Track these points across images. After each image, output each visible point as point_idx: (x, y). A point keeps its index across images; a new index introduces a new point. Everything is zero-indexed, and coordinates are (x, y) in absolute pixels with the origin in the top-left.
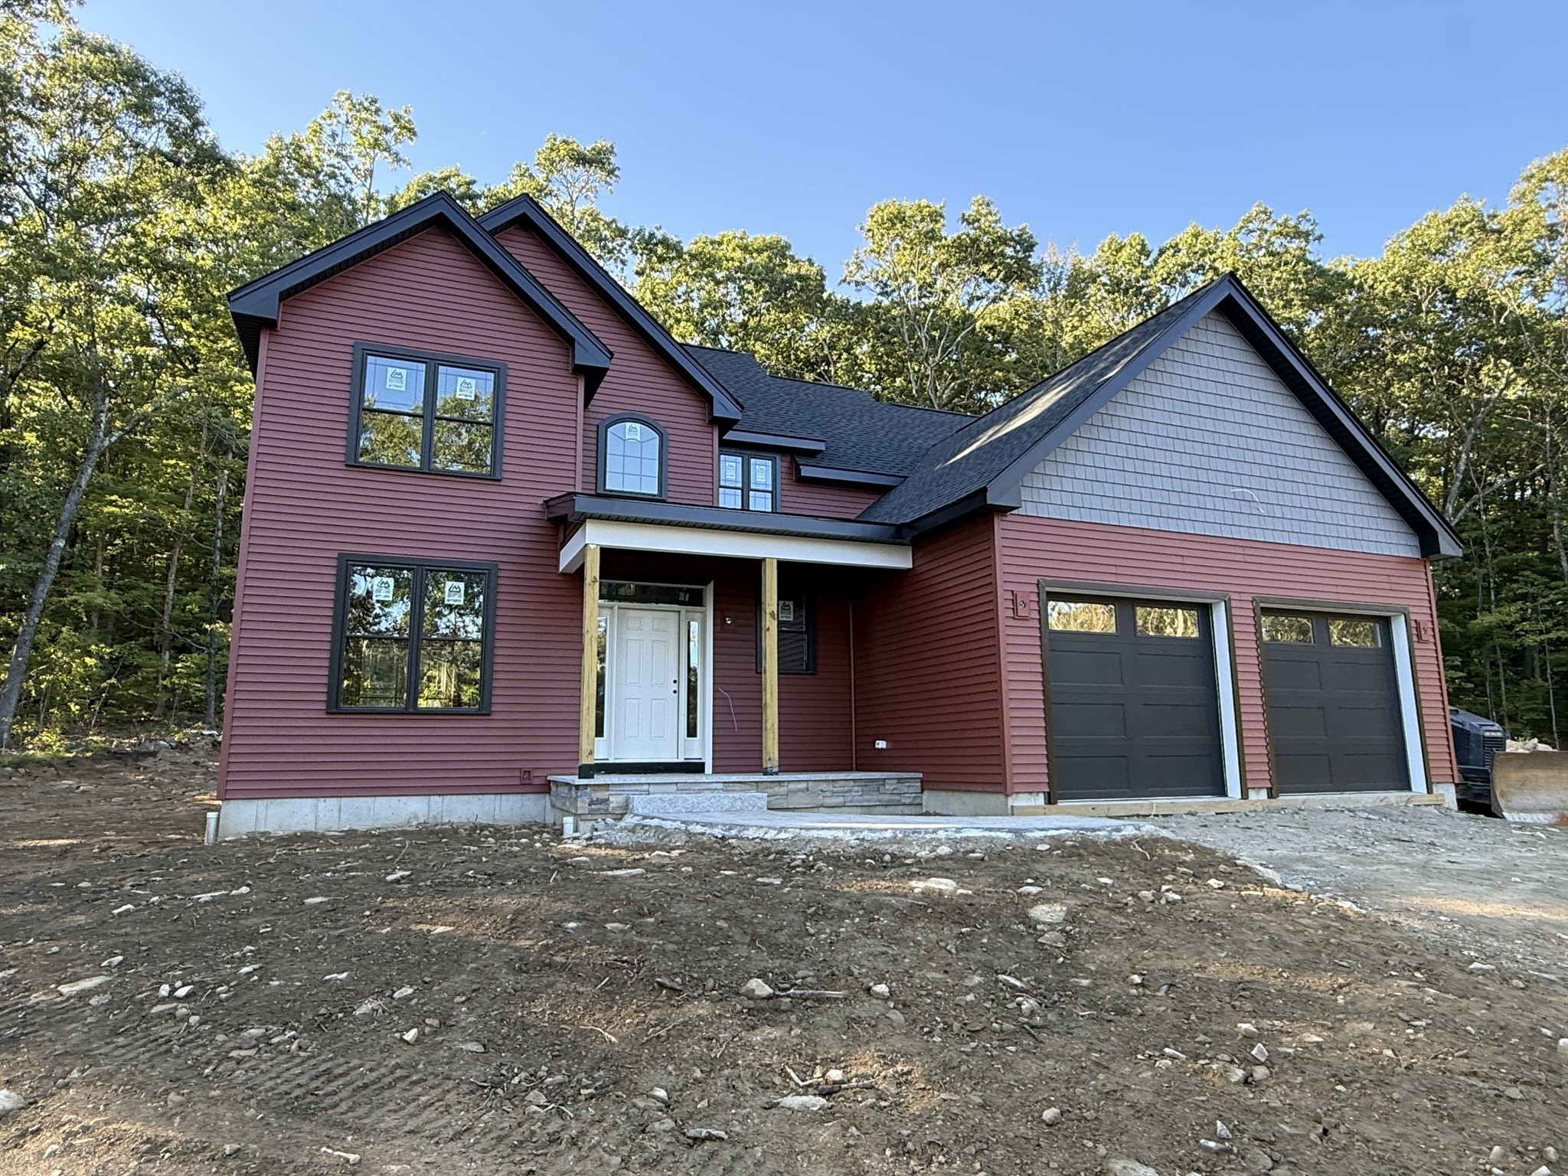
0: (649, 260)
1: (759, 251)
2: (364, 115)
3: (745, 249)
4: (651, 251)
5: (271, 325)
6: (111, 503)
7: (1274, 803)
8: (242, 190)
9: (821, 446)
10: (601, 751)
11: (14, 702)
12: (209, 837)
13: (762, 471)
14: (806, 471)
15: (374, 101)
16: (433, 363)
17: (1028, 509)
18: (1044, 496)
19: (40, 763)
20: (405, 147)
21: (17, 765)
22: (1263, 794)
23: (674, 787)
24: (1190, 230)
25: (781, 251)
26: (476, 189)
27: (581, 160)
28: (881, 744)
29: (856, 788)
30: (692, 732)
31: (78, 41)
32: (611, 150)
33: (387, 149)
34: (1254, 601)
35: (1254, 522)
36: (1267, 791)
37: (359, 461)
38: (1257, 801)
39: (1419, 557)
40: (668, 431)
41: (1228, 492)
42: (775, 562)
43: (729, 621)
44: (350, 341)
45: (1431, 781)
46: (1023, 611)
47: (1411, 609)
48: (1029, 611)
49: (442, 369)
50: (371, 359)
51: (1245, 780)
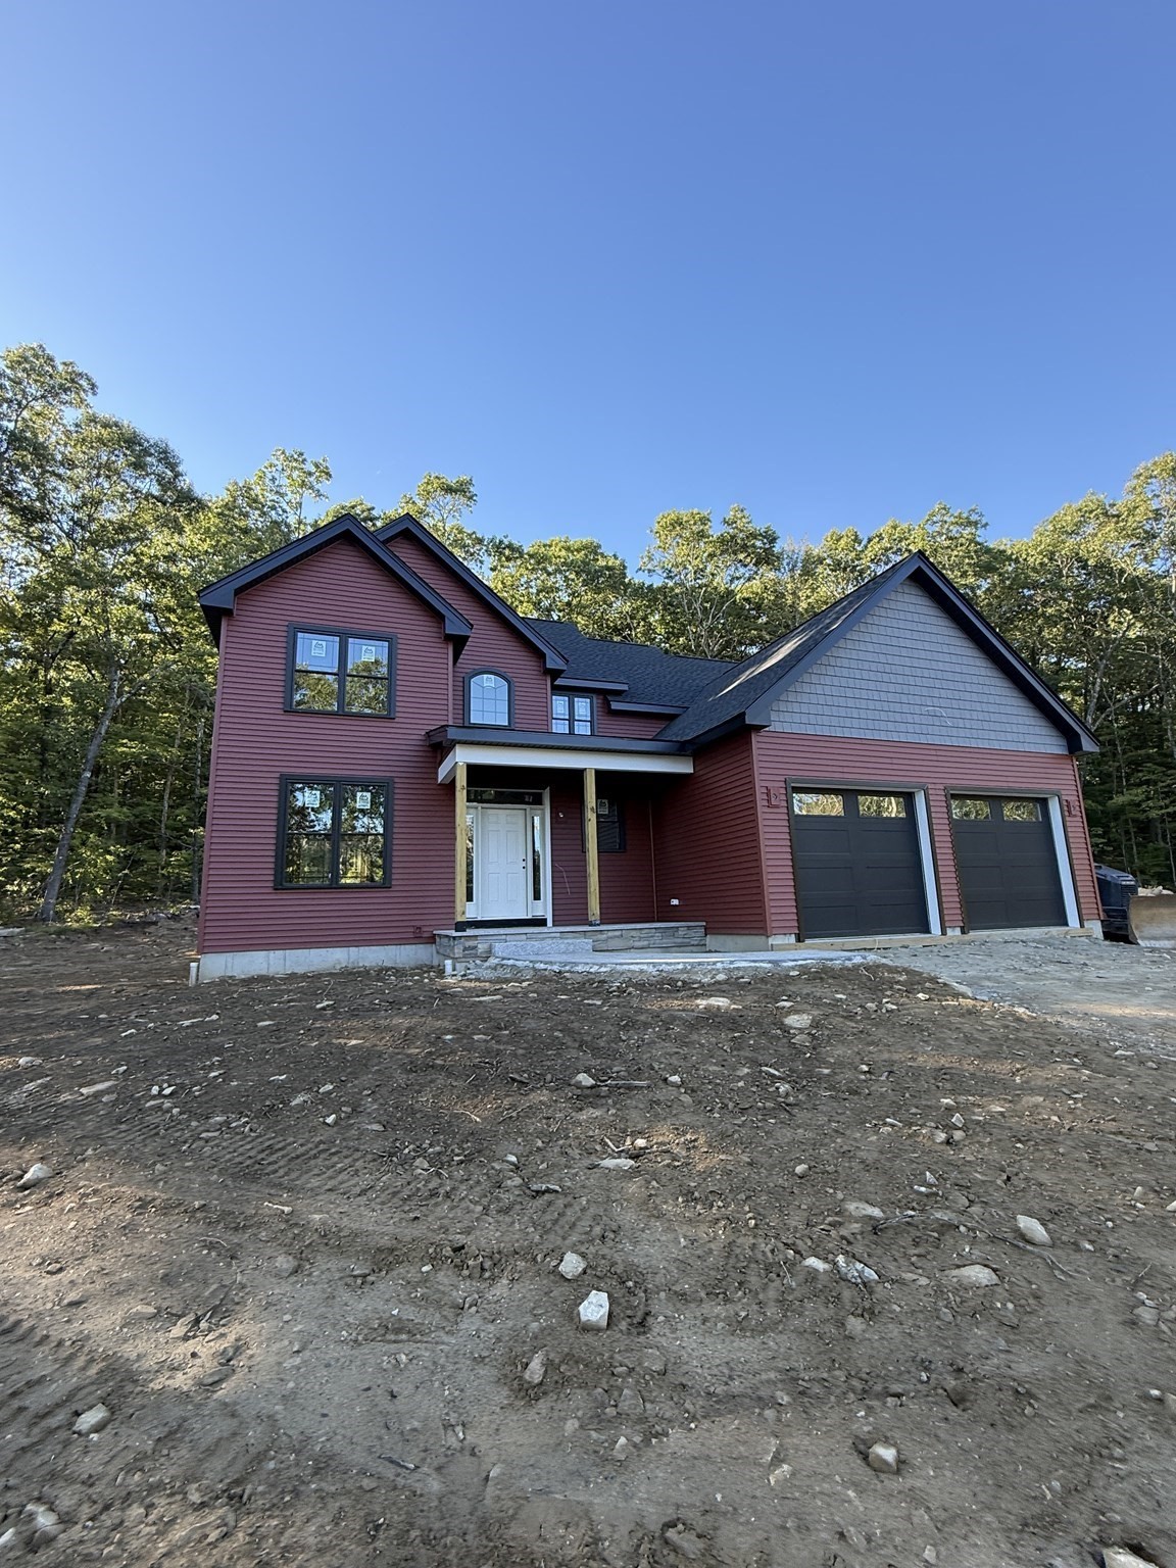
0: (499, 560)
1: (578, 551)
2: (294, 464)
3: (568, 549)
4: (501, 553)
5: (228, 613)
6: (123, 745)
7: (966, 937)
8: (208, 520)
9: (625, 687)
10: (472, 912)
11: (57, 888)
12: (192, 981)
13: (583, 707)
14: (615, 706)
15: (301, 454)
16: (344, 636)
17: (775, 727)
18: (787, 717)
19: (75, 931)
20: (324, 486)
21: (59, 933)
22: (958, 931)
23: (524, 937)
24: (890, 523)
25: (593, 550)
26: (375, 513)
27: (449, 490)
28: (675, 902)
29: (657, 934)
30: (537, 896)
31: (93, 420)
32: (470, 483)
33: (311, 488)
34: (945, 789)
35: (943, 731)
36: (960, 928)
37: (293, 708)
38: (951, 936)
39: (1068, 753)
40: (515, 680)
41: (923, 710)
42: (593, 771)
43: (561, 815)
44: (284, 623)
45: (1083, 918)
46: (775, 801)
47: (1062, 792)
48: (780, 801)
49: (351, 640)
50: (300, 635)
51: (943, 921)
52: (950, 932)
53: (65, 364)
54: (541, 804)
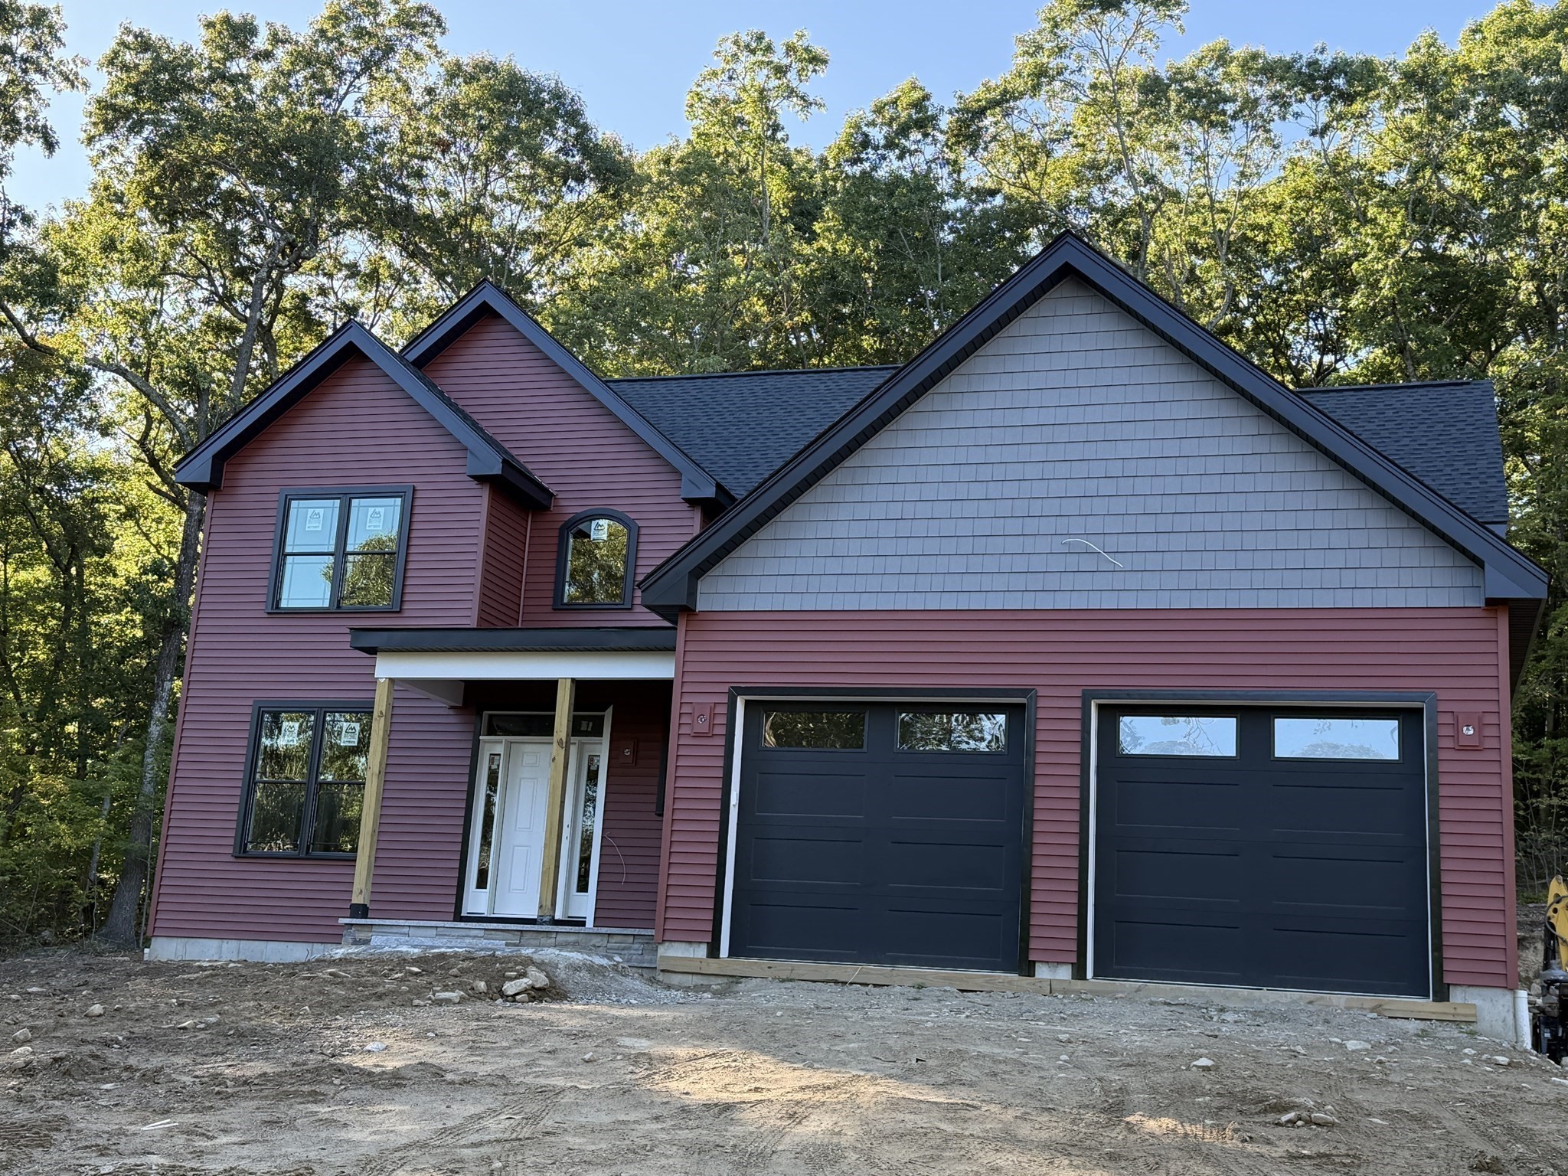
2: (753, 59)
7: (1085, 987)
16: (346, 498)
20: (813, 84)
22: (1065, 972)
29: (636, 946)
30: (582, 886)
33: (791, 92)
34: (1086, 697)
35: (1102, 581)
36: (1070, 967)
37: (278, 607)
38: (1046, 980)
39: (1483, 605)
40: (640, 523)
41: (1057, 544)
42: (569, 683)
43: (627, 753)
44: (277, 489)
45: (1446, 981)
46: (702, 726)
47: (1442, 695)
48: (712, 726)
49: (355, 502)
50: (294, 503)
51: (1026, 950)
52: (1043, 972)
54: (600, 734)
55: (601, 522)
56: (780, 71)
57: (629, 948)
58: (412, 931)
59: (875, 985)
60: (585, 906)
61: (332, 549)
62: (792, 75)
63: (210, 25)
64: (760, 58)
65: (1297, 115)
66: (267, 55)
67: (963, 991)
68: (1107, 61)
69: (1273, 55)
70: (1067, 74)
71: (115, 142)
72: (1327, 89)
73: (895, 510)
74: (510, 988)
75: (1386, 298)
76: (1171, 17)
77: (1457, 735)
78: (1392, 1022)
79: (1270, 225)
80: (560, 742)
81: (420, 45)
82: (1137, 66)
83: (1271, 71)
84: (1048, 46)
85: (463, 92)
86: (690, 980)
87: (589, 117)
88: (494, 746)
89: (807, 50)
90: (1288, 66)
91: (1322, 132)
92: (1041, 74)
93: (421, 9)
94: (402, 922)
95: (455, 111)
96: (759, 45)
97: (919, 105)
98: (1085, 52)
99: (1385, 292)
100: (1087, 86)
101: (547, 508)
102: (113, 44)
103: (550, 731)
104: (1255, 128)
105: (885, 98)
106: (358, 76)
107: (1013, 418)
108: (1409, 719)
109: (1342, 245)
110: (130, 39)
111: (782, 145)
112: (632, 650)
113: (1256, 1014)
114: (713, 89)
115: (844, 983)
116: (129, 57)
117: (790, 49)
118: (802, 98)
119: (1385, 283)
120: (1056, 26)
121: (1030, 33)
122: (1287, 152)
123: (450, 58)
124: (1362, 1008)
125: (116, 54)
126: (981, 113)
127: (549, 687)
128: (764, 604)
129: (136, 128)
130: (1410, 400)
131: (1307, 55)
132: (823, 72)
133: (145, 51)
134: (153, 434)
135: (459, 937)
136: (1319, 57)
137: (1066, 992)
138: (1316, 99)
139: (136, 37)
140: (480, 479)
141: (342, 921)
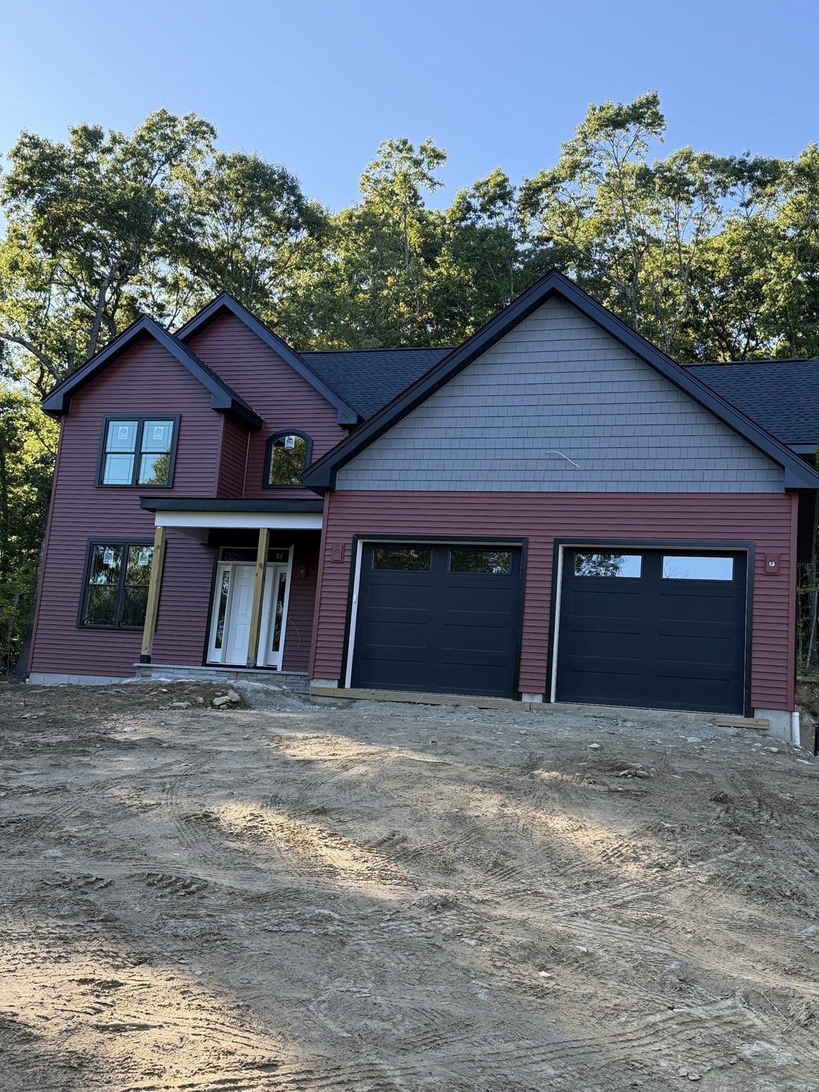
2: (401, 155)
5: (64, 412)
15: (405, 143)
16: (142, 420)
20: (437, 171)
22: (539, 698)
29: (302, 681)
30: (276, 647)
31: (222, 162)
32: (653, 102)
33: (424, 176)
34: (557, 542)
35: (568, 476)
36: (541, 696)
37: (102, 484)
38: (527, 703)
39: (784, 492)
40: (313, 438)
41: (543, 454)
42: (266, 530)
43: (302, 572)
44: (101, 415)
45: (752, 706)
46: (337, 557)
47: (758, 543)
48: (343, 556)
49: (146, 423)
50: (111, 423)
51: (516, 685)
52: (526, 698)
53: (186, 118)
54: (287, 562)
55: (291, 437)
56: (417, 163)
57: (298, 683)
58: (175, 671)
59: (432, 705)
60: (277, 659)
61: (133, 450)
62: (424, 166)
63: (75, 132)
64: (405, 155)
65: (733, 194)
66: (109, 150)
67: (480, 708)
68: (616, 159)
69: (718, 157)
70: (591, 167)
71: (18, 203)
72: (751, 178)
73: (451, 433)
74: (217, 701)
75: (781, 307)
76: (656, 133)
77: (765, 566)
78: (720, 728)
79: (716, 260)
80: (260, 565)
81: (201, 145)
82: (634, 163)
83: (718, 166)
84: (581, 149)
85: (226, 174)
86: (327, 700)
87: (303, 190)
88: (226, 566)
89: (433, 150)
90: (727, 164)
91: (746, 205)
92: (575, 166)
93: (202, 123)
94: (169, 666)
95: (222, 186)
96: (405, 146)
97: (501, 185)
98: (603, 154)
99: (781, 303)
100: (604, 174)
101: (260, 428)
102: (16, 144)
103: (255, 559)
104: (707, 202)
105: (482, 180)
106: (164, 164)
107: (520, 379)
108: (740, 558)
109: (757, 274)
110: (27, 140)
111: (421, 208)
112: (302, 512)
113: (644, 723)
114: (378, 173)
115: (414, 703)
116: (26, 151)
117: (423, 149)
118: (431, 180)
119: (781, 298)
120: (586, 137)
121: (570, 142)
122: (726, 216)
123: (219, 153)
124: (704, 721)
125: (19, 149)
126: (539, 190)
127: (256, 532)
128: (374, 486)
129: (30, 195)
130: (771, 370)
131: (739, 157)
132: (443, 164)
133: (36, 148)
134: (45, 379)
135: (201, 675)
136: (746, 158)
137: (538, 710)
138: (744, 184)
139: (30, 139)
140: (219, 411)
141: (135, 665)
